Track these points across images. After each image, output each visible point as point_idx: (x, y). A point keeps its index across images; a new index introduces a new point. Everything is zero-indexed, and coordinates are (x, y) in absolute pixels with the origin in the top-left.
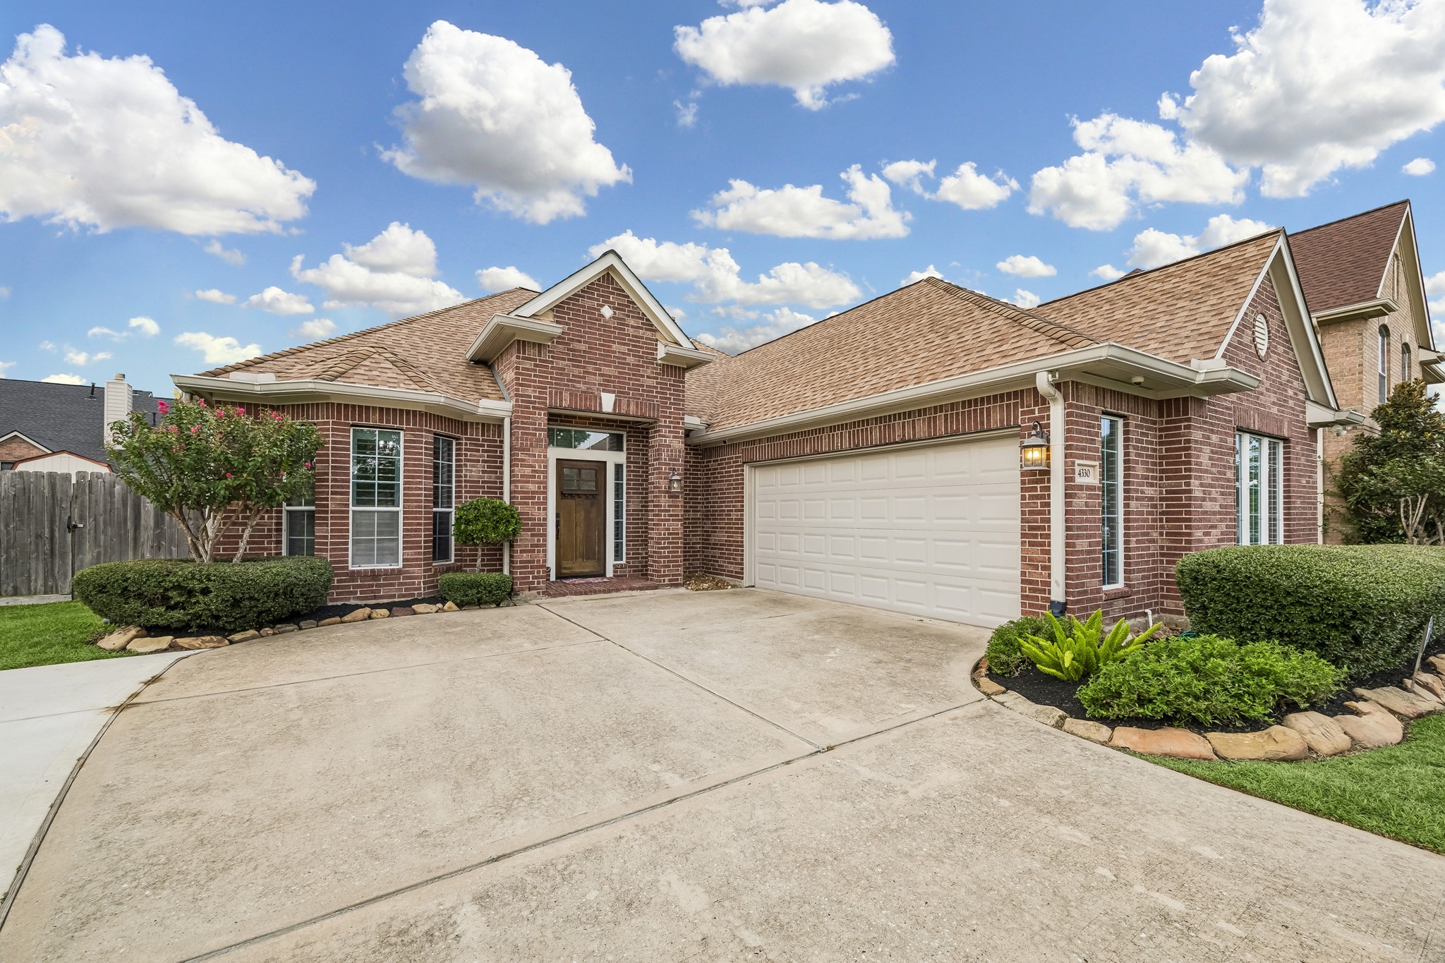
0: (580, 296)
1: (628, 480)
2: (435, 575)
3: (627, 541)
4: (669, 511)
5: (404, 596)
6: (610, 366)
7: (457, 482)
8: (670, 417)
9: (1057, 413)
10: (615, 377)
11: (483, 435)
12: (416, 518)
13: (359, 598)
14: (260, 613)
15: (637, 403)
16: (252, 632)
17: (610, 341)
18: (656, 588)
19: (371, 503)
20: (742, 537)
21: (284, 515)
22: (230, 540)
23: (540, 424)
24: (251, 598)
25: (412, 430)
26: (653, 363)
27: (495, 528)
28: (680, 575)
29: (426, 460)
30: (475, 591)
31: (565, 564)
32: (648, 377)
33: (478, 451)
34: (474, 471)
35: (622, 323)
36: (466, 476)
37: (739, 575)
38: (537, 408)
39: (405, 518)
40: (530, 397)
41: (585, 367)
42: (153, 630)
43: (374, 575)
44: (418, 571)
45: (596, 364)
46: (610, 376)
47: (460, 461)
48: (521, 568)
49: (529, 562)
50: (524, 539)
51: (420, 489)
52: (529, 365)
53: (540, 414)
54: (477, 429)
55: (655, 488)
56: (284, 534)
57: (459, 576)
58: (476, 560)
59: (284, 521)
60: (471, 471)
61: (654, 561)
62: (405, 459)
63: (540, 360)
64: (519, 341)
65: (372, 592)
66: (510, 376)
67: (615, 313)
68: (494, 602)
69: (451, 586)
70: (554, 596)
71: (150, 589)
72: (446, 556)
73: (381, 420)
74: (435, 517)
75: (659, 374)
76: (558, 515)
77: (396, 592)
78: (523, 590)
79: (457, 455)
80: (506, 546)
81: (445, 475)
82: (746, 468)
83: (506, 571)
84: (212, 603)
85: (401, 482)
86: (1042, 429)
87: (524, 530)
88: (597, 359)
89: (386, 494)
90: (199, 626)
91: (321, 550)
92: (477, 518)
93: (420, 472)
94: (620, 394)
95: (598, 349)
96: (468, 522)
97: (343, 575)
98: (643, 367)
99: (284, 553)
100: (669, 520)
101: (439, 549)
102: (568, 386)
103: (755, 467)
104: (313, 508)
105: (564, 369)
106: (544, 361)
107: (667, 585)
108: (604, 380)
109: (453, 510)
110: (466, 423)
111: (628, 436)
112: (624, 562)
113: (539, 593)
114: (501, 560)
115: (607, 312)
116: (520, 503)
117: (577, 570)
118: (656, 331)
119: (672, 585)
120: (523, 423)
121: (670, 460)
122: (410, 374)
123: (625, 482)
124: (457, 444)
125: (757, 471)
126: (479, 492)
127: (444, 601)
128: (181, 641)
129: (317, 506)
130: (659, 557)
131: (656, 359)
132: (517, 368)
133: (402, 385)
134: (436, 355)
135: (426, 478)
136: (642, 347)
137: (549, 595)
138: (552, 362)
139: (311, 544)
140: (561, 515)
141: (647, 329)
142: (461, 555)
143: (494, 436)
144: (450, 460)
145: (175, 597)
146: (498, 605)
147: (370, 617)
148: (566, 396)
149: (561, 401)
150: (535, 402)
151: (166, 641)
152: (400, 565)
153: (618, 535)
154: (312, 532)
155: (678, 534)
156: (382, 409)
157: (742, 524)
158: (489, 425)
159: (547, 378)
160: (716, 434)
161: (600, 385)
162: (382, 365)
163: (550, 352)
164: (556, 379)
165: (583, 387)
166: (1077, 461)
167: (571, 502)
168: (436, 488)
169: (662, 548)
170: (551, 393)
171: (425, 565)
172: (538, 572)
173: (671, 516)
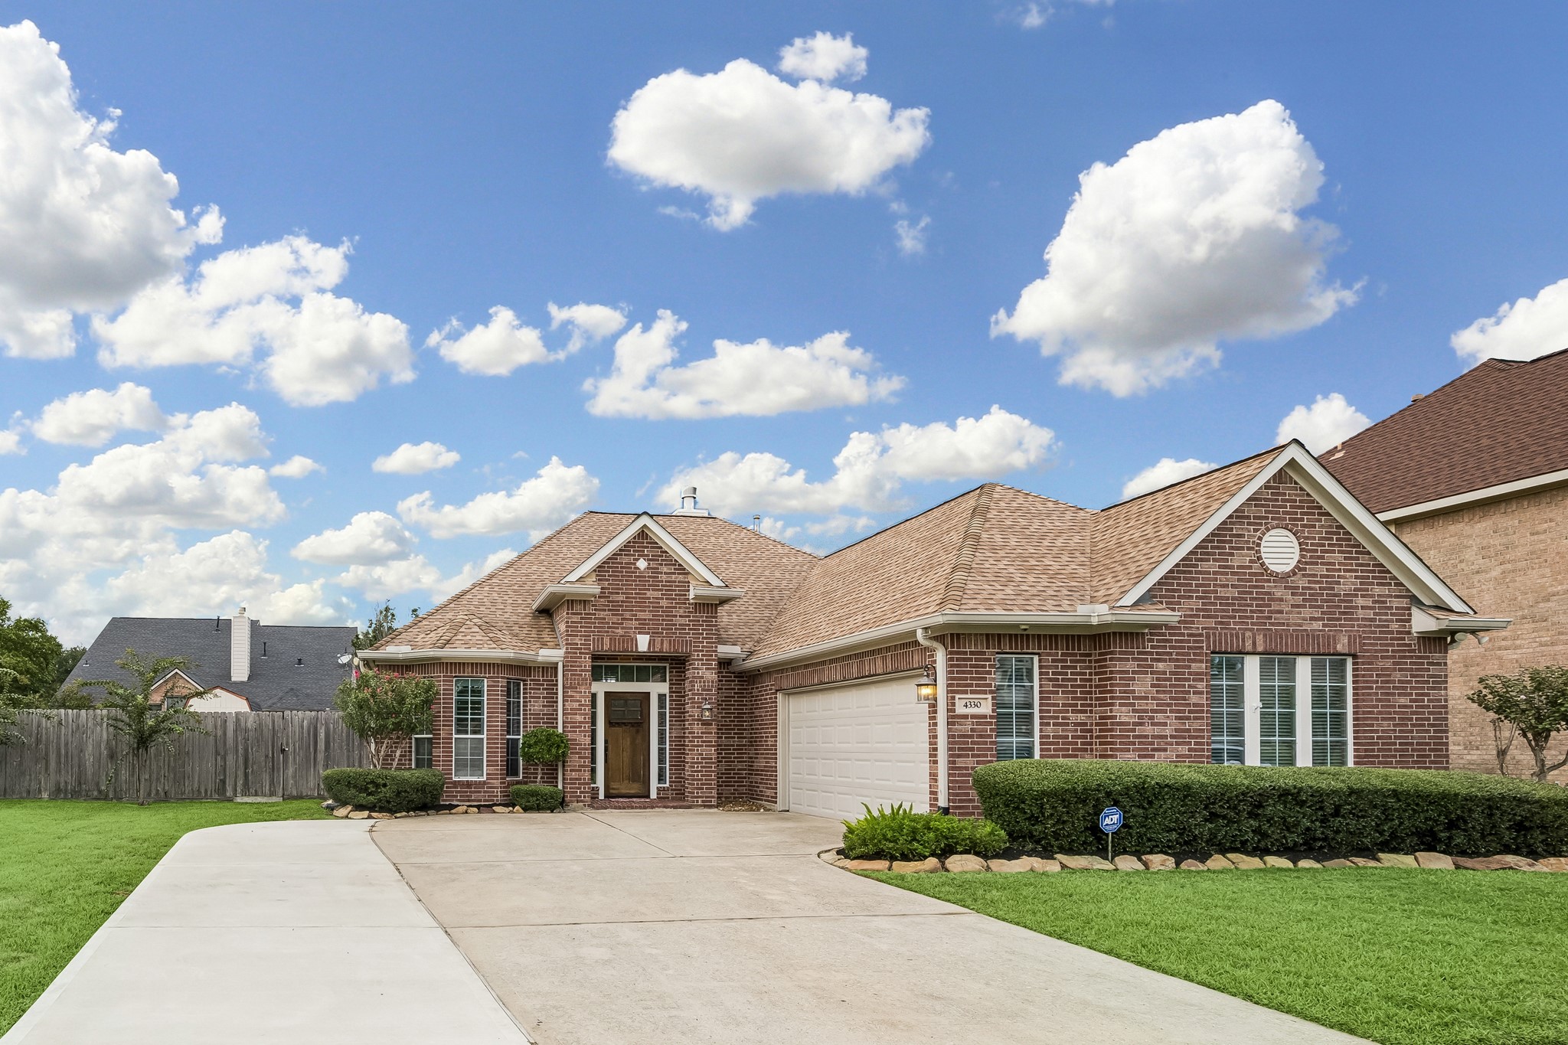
0: (618, 555)
1: (670, 709)
2: (508, 787)
3: (670, 766)
4: (702, 737)
5: (487, 801)
6: (645, 611)
7: (524, 714)
8: (703, 651)
9: (941, 657)
10: (649, 620)
11: (543, 676)
12: (495, 743)
13: (459, 800)
14: (409, 801)
15: (670, 641)
16: (404, 813)
17: (644, 590)
18: (689, 807)
19: (467, 733)
20: (776, 763)
21: (413, 741)
22: (389, 757)
23: (585, 666)
24: (406, 791)
25: (492, 677)
26: (685, 604)
27: (549, 751)
28: (713, 797)
29: (502, 699)
30: (535, 799)
31: (614, 785)
32: (680, 616)
33: (539, 689)
34: (537, 706)
35: (655, 571)
36: (530, 710)
37: (773, 800)
38: (583, 653)
39: (488, 743)
40: (577, 644)
41: (622, 615)
42: (359, 807)
43: (469, 784)
44: (497, 783)
45: (632, 611)
46: (645, 620)
47: (526, 698)
48: (572, 784)
49: (577, 779)
50: (574, 760)
51: (498, 721)
52: (576, 618)
53: (585, 658)
54: (539, 671)
55: (690, 716)
56: (413, 754)
57: (524, 787)
58: (537, 778)
59: (413, 745)
60: (534, 706)
61: (689, 784)
62: (488, 699)
63: (585, 614)
64: (568, 600)
65: (467, 796)
66: (562, 627)
67: (649, 564)
68: (549, 809)
69: (517, 794)
70: (598, 809)
71: (361, 783)
72: (516, 774)
73: (472, 673)
74: (508, 743)
75: (692, 612)
76: (606, 742)
77: (482, 797)
78: (572, 802)
79: (524, 693)
80: (560, 764)
81: (516, 709)
82: (779, 696)
83: (560, 787)
84: (386, 792)
85: (485, 717)
86: (930, 670)
87: (572, 753)
88: (633, 606)
89: (476, 726)
90: (381, 807)
91: (436, 765)
92: (536, 743)
93: (498, 708)
94: (654, 634)
95: (634, 598)
96: (530, 746)
97: (449, 783)
98: (676, 608)
99: (413, 767)
100: (702, 746)
101: (511, 769)
102: (608, 632)
103: (789, 694)
104: (431, 736)
105: (605, 619)
106: (588, 614)
107: (701, 806)
108: (639, 624)
109: (521, 737)
110: (530, 667)
111: (670, 668)
112: (667, 785)
113: (585, 805)
114: (557, 778)
115: (642, 564)
116: (570, 732)
117: (624, 791)
118: (689, 573)
119: (705, 806)
120: (571, 666)
121: (703, 690)
122: (491, 635)
123: (668, 711)
124: (524, 685)
125: (791, 698)
126: (540, 723)
127: (514, 806)
128: (373, 814)
129: (434, 734)
130: (693, 780)
131: (688, 599)
132: (567, 622)
133: (485, 645)
134: (509, 609)
135: (501, 713)
136: (675, 591)
137: (593, 807)
138: (595, 614)
139: (430, 761)
140: (609, 742)
141: (679, 574)
142: (527, 773)
143: (551, 676)
144: (519, 698)
145: (372, 788)
146: (552, 812)
147: (466, 812)
148: (607, 641)
149: (602, 645)
150: (581, 649)
151: (366, 813)
152: (484, 778)
153: (661, 760)
154: (430, 753)
155: (711, 759)
156: (472, 664)
157: (776, 750)
158: (547, 668)
159: (591, 627)
160: (753, 662)
161: (635, 628)
162: (473, 630)
163: (593, 605)
164: (598, 627)
165: (620, 631)
166: (957, 696)
167: (618, 730)
168: (509, 720)
169: (696, 771)
170: (594, 639)
171: (501, 779)
172: (585, 788)
173: (704, 742)
